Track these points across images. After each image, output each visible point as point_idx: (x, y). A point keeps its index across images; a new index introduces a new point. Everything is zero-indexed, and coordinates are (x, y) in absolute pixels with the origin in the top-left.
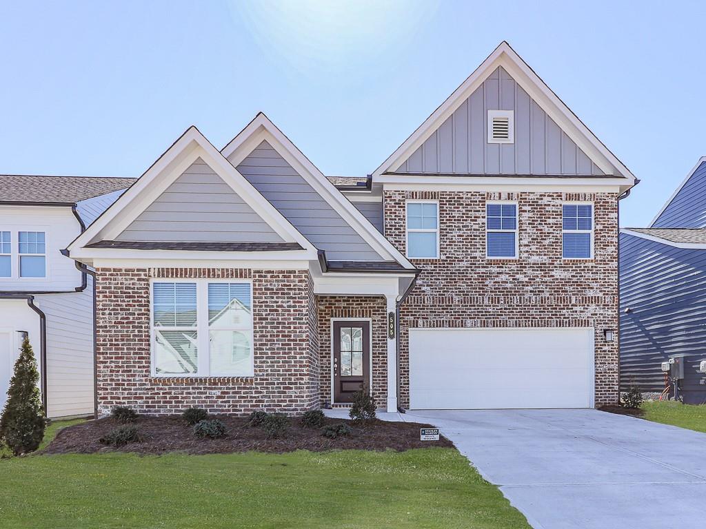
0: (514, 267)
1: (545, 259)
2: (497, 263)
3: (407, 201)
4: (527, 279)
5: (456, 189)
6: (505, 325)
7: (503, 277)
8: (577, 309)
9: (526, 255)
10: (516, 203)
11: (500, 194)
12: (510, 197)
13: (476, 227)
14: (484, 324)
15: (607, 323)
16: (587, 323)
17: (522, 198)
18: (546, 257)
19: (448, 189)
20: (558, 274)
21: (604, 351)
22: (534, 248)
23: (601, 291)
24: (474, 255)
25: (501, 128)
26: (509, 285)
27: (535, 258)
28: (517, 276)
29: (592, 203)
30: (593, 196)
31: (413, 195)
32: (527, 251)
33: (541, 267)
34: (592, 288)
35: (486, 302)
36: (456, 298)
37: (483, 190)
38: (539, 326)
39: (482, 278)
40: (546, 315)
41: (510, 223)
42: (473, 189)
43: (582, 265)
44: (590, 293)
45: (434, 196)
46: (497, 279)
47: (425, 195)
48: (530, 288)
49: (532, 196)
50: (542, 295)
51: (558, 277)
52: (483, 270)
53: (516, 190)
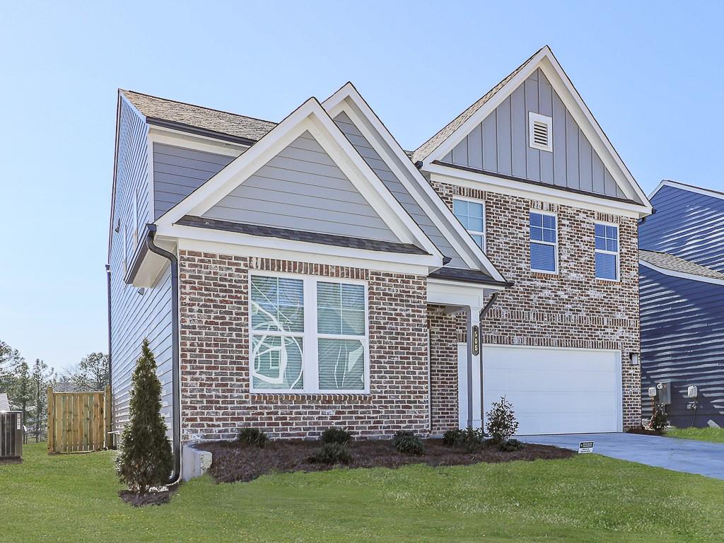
0: (555, 283)
1: (581, 277)
2: (540, 276)
3: (454, 197)
4: (566, 297)
5: (503, 192)
6: (549, 344)
7: (546, 293)
8: (608, 330)
9: (566, 271)
10: (554, 215)
11: (542, 203)
12: (551, 208)
13: (521, 235)
14: (530, 342)
15: (631, 347)
16: (615, 346)
17: (562, 210)
18: (582, 275)
19: (495, 190)
20: (593, 293)
21: (630, 374)
22: (572, 264)
23: (626, 314)
24: (520, 265)
25: (541, 132)
26: (551, 302)
27: (573, 276)
28: (559, 293)
29: (617, 225)
30: (618, 219)
31: (461, 191)
32: (567, 268)
33: (578, 285)
34: (620, 311)
35: (532, 318)
36: (504, 312)
37: (528, 197)
38: (577, 347)
39: (528, 291)
40: (584, 335)
41: (549, 236)
42: (519, 194)
43: (612, 287)
44: (619, 316)
45: (480, 195)
46: (541, 294)
47: (473, 193)
48: (569, 306)
49: (569, 211)
50: (580, 314)
51: (593, 297)
52: (528, 283)
53: (557, 202)
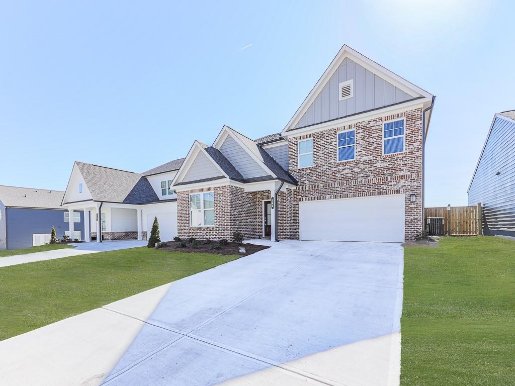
0: (352, 165)
1: (371, 158)
2: (342, 164)
3: (299, 141)
4: (360, 170)
5: (321, 130)
6: (347, 196)
7: (346, 171)
8: (392, 183)
9: (359, 157)
10: (355, 129)
11: (344, 127)
12: (350, 127)
13: (332, 147)
14: (335, 197)
15: (413, 191)
16: (398, 192)
17: (357, 126)
18: (371, 156)
19: (317, 131)
20: (379, 165)
21: (411, 208)
22: (364, 152)
23: (409, 171)
24: (330, 162)
25: (346, 91)
26: (349, 175)
27: (365, 158)
28: (354, 170)
29: (404, 118)
30: (403, 114)
31: (301, 138)
32: (360, 155)
33: (369, 162)
34: (402, 170)
35: (336, 186)
36: (321, 185)
37: (335, 127)
38: (366, 196)
39: (335, 173)
40: (371, 189)
41: (351, 141)
42: (329, 128)
43: (396, 157)
44: (401, 173)
45: (310, 136)
46: (342, 173)
47: (306, 137)
48: (362, 175)
49: (363, 124)
50: (369, 178)
51: (380, 167)
52: (335, 169)
53: (354, 123)
